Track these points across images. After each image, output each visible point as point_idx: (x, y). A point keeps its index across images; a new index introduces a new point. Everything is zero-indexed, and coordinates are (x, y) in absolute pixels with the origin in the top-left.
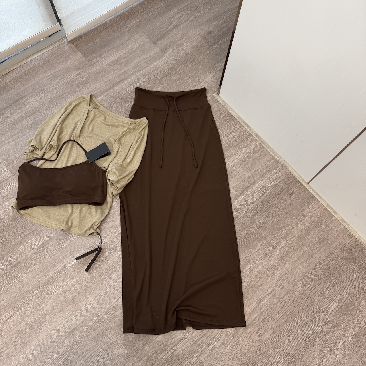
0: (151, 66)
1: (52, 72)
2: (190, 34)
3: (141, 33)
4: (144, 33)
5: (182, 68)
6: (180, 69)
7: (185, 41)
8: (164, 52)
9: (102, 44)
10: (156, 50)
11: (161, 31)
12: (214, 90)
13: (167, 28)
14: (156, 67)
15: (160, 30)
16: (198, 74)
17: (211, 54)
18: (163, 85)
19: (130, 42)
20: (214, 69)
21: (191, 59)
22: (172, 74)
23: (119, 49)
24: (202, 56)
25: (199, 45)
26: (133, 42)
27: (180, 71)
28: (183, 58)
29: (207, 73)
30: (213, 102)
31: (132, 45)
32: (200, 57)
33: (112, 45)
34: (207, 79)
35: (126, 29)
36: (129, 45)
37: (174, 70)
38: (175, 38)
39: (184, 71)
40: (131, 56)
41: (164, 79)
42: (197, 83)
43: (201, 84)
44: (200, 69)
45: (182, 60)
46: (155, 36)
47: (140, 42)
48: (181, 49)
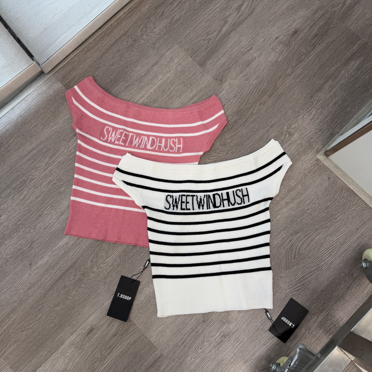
1: (34, 145)
2: (262, 40)
3: (176, 46)
4: (182, 47)
5: (256, 109)
6: (252, 113)
7: (255, 55)
8: (221, 80)
9: (112, 77)
10: (207, 79)
11: (210, 39)
12: (317, 146)
13: (220, 31)
15: (208, 37)
16: (286, 118)
17: (304, 76)
18: (227, 148)
19: (160, 67)
20: (312, 105)
21: (269, 91)
22: (241, 123)
23: (142, 85)
24: (288, 81)
25: (280, 59)
26: (165, 68)
27: (254, 115)
28: (255, 89)
29: (300, 114)
30: (318, 171)
31: (164, 73)
32: (285, 83)
33: (129, 76)
34: (301, 126)
35: (149, 41)
36: (158, 75)
37: (242, 115)
38: (237, 51)
39: (260, 114)
40: (165, 96)
41: (227, 135)
42: (286, 135)
43: (294, 136)
44: (288, 108)
45: (254, 92)
46: (201, 50)
47: (176, 65)
48: (250, 72)
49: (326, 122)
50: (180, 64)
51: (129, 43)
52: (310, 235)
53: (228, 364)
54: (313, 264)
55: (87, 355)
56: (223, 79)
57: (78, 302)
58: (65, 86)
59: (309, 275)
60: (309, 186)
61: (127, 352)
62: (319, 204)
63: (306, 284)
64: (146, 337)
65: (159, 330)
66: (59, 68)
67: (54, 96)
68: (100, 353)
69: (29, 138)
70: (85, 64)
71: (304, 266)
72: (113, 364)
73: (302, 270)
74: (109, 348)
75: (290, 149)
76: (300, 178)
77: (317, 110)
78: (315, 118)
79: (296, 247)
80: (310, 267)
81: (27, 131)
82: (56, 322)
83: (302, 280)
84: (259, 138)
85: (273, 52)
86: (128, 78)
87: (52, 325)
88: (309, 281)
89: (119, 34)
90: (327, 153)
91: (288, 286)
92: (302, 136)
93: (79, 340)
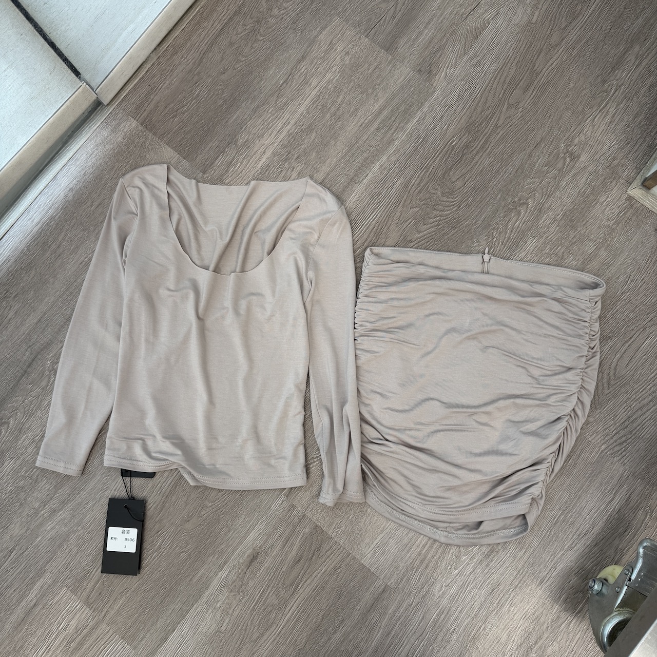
0: (402, 136)
3: (337, 20)
4: (347, 21)
5: (502, 118)
6: (496, 124)
7: (487, 16)
8: (430, 72)
9: (224, 95)
10: (402, 73)
12: (626, 173)
14: (419, 137)
16: (561, 127)
17: (584, 43)
18: (457, 197)
19: (311, 64)
20: (607, 96)
21: (521, 80)
22: (476, 147)
23: (281, 101)
24: (555, 58)
25: (535, 17)
26: (320, 64)
27: (500, 129)
28: (495, 79)
29: (586, 117)
30: (635, 218)
31: (321, 73)
32: (551, 62)
33: (257, 89)
34: (592, 138)
35: (285, 18)
36: (310, 79)
37: (478, 131)
38: (451, 13)
39: (510, 126)
40: (328, 115)
41: (453, 173)
42: (565, 159)
43: (580, 159)
44: (562, 108)
45: (494, 86)
46: (384, 21)
47: (340, 56)
48: (481, 49)
49: (637, 126)
50: (347, 53)
51: (248, 27)
52: (633, 339)
53: (509, 590)
54: (643, 392)
55: (253, 602)
56: (431, 69)
57: (224, 510)
58: (142, 125)
59: (639, 413)
60: (621, 250)
61: (323, 588)
62: (643, 281)
63: (636, 430)
64: (354, 558)
65: (375, 543)
66: (127, 91)
67: (125, 145)
68: (276, 595)
69: (92, 228)
70: (172, 77)
71: (629, 399)
72: (301, 613)
73: (625, 405)
74: (291, 585)
75: (577, 183)
76: (601, 236)
77: (618, 105)
78: (617, 120)
79: (610, 365)
80: (639, 398)
81: (87, 216)
82: (189, 550)
83: (626, 423)
84: (515, 170)
85: (521, 6)
86: (255, 93)
87: (184, 556)
88: (642, 424)
89: (227, 14)
90: (647, 183)
91: (602, 438)
92: (595, 158)
93: (235, 578)
